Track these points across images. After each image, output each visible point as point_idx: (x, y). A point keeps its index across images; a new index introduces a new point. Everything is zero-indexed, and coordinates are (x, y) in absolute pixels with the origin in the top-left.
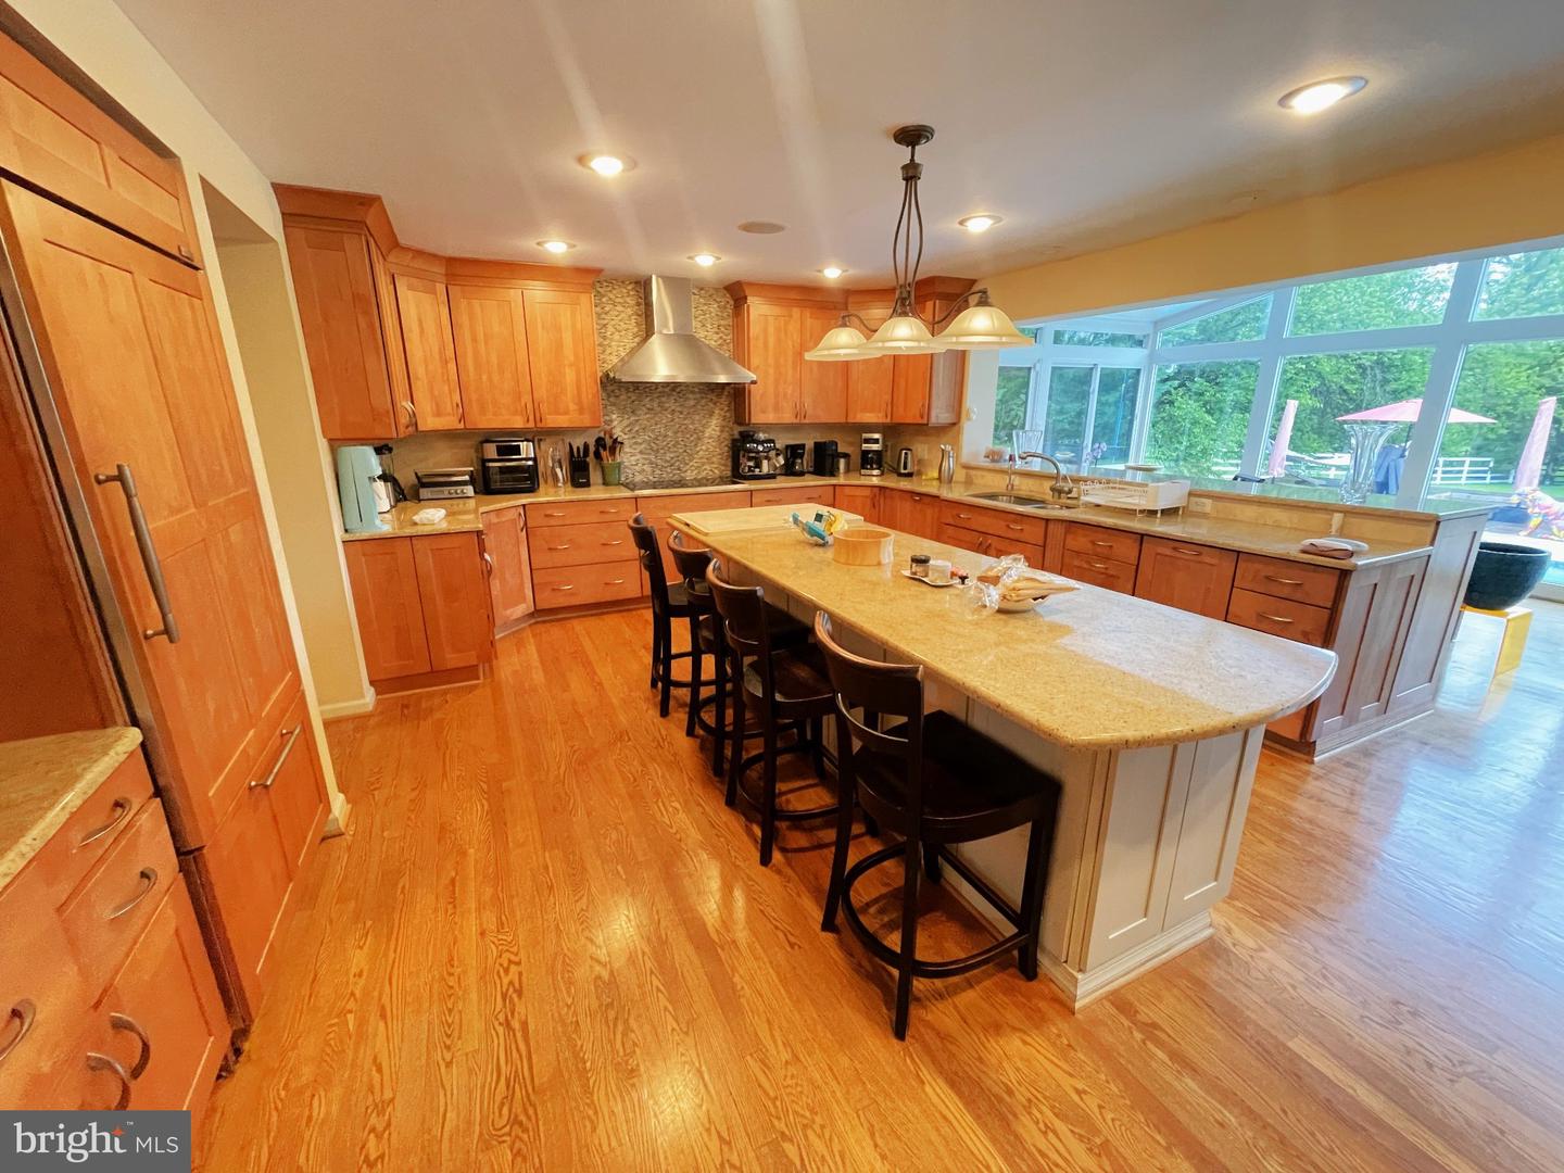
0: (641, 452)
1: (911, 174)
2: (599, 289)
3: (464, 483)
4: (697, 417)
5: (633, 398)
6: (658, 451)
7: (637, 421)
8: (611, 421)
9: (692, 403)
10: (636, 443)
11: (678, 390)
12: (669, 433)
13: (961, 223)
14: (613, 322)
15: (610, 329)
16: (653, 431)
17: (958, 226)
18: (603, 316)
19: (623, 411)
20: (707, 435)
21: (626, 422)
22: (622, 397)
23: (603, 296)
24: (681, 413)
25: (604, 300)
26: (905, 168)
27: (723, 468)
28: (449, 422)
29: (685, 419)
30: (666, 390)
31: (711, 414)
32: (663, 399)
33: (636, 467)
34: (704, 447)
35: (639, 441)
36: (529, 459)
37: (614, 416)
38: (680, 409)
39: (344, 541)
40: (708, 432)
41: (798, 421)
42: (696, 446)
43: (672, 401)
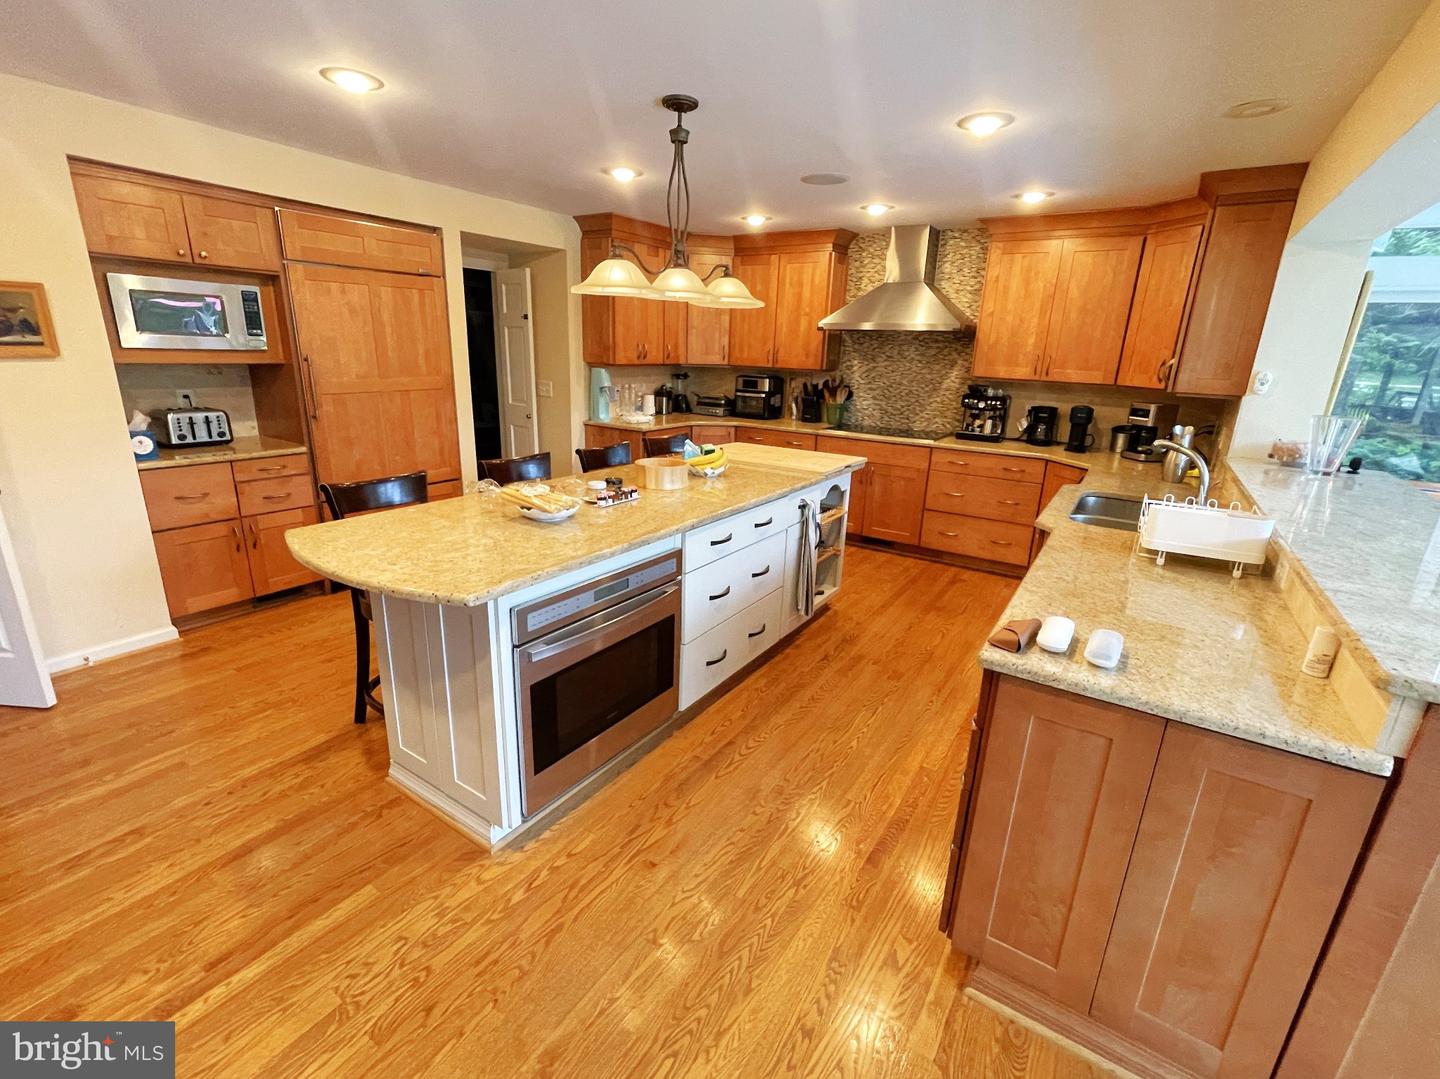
0: (874, 398)
1: (678, 137)
2: (862, 245)
3: (720, 405)
4: (937, 367)
5: (875, 346)
6: (889, 399)
7: (875, 367)
8: (852, 366)
9: (933, 352)
10: (871, 389)
11: (921, 338)
12: (905, 382)
14: (868, 275)
15: (866, 280)
16: (888, 378)
18: (862, 269)
19: (864, 357)
20: (944, 385)
21: (865, 368)
22: (865, 345)
23: (864, 250)
24: (920, 362)
25: (864, 254)
26: (673, 132)
27: (957, 424)
28: (715, 359)
29: (923, 368)
30: (909, 338)
31: (953, 364)
32: (905, 348)
33: (867, 412)
34: (938, 399)
35: (874, 387)
36: (763, 392)
37: (856, 362)
38: (919, 358)
39: (586, 425)
40: (947, 383)
41: (1037, 378)
42: (930, 397)
43: (913, 349)
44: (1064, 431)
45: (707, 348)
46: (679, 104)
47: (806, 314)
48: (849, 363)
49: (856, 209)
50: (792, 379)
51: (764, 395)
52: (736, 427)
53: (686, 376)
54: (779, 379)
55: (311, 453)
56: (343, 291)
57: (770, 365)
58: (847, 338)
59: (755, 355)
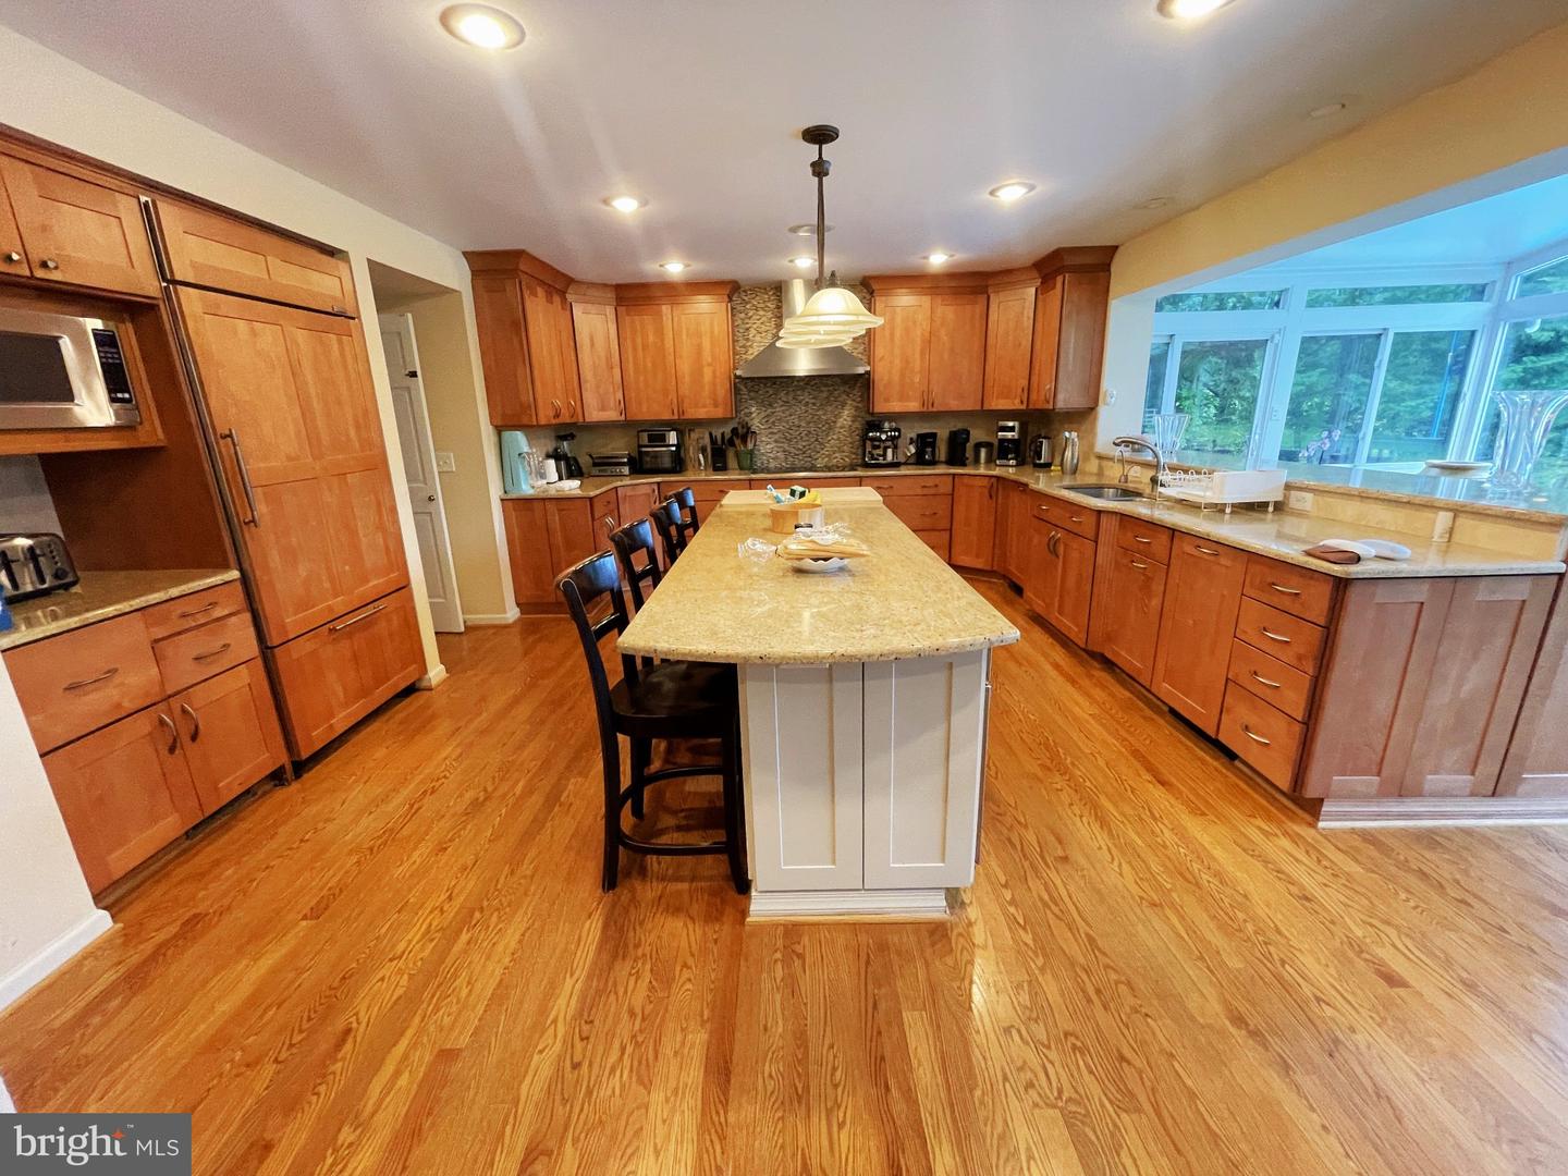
0: (776, 441)
1: (820, 169)
2: (746, 295)
3: (623, 464)
4: (830, 408)
5: (771, 392)
6: (790, 440)
7: (773, 413)
8: (751, 413)
9: (825, 395)
10: (772, 433)
11: (812, 383)
12: (803, 424)
13: (992, 193)
14: (755, 326)
15: (753, 332)
16: (787, 422)
17: (989, 196)
18: (747, 321)
19: (761, 404)
20: (839, 425)
21: (763, 414)
22: (760, 392)
23: (747, 303)
24: (814, 404)
25: (748, 306)
26: (813, 165)
27: (854, 456)
28: (612, 415)
29: (818, 410)
31: (843, 405)
32: (799, 393)
33: (771, 455)
34: (835, 437)
35: (775, 431)
36: (673, 445)
37: (753, 409)
38: (813, 401)
39: (502, 500)
40: (841, 422)
41: (925, 409)
42: (827, 435)
43: (807, 394)
44: (942, 451)
45: (603, 407)
46: (820, 135)
47: (709, 365)
48: (746, 410)
50: (690, 430)
51: (674, 449)
54: (683, 427)
55: (245, 580)
56: (254, 333)
57: (676, 417)
58: (742, 387)
59: (653, 409)
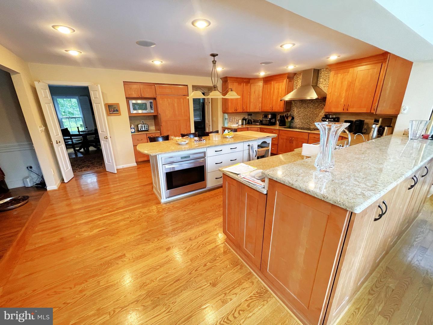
0: (300, 119)
2: (297, 76)
3: (258, 122)
4: (318, 110)
5: (301, 104)
6: (304, 119)
7: (300, 110)
8: (294, 110)
9: (317, 105)
10: (299, 117)
11: (313, 101)
12: (309, 114)
13: (281, 46)
16: (304, 113)
18: (297, 83)
19: (298, 108)
21: (297, 111)
22: (298, 104)
24: (313, 108)
25: (298, 79)
28: (257, 110)
29: (314, 110)
30: (310, 101)
32: (309, 104)
33: (298, 123)
34: (318, 119)
35: (300, 116)
37: (295, 109)
38: (313, 107)
39: (222, 127)
40: (321, 114)
41: (344, 112)
42: (315, 118)
43: (311, 105)
45: (255, 108)
46: (214, 55)
47: (280, 97)
48: (293, 109)
49: (285, 67)
50: (278, 115)
51: (269, 119)
52: (260, 128)
53: (251, 115)
54: (274, 115)
56: (167, 100)
57: (271, 111)
58: (293, 103)
59: (268, 109)
